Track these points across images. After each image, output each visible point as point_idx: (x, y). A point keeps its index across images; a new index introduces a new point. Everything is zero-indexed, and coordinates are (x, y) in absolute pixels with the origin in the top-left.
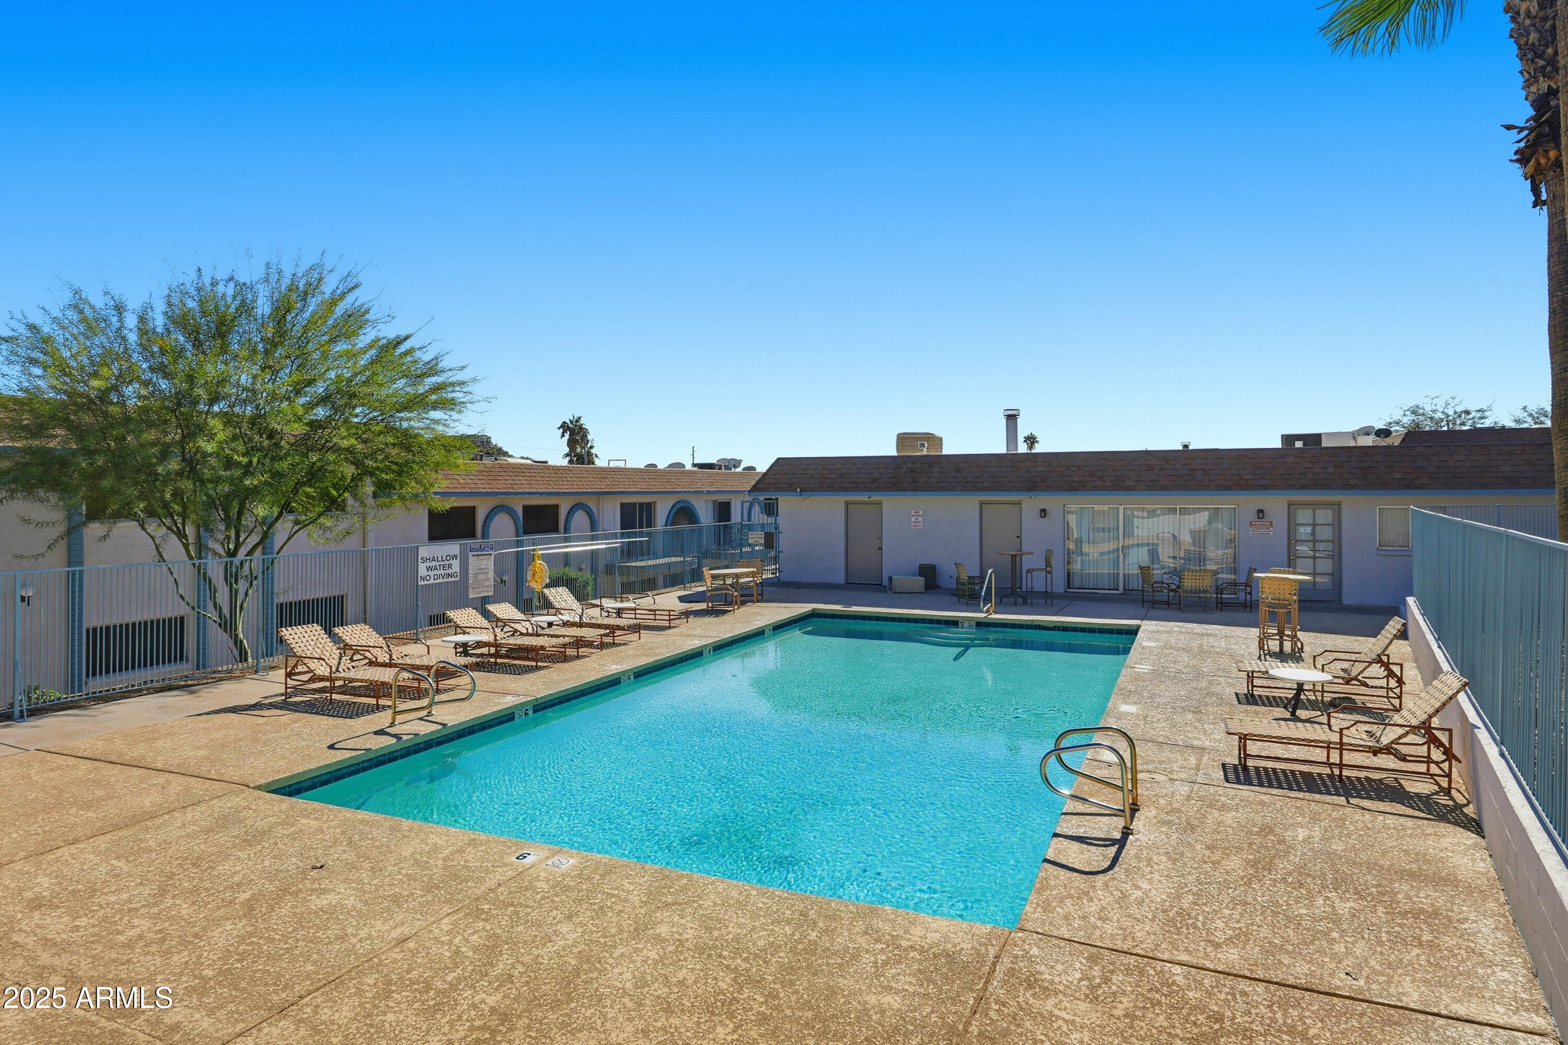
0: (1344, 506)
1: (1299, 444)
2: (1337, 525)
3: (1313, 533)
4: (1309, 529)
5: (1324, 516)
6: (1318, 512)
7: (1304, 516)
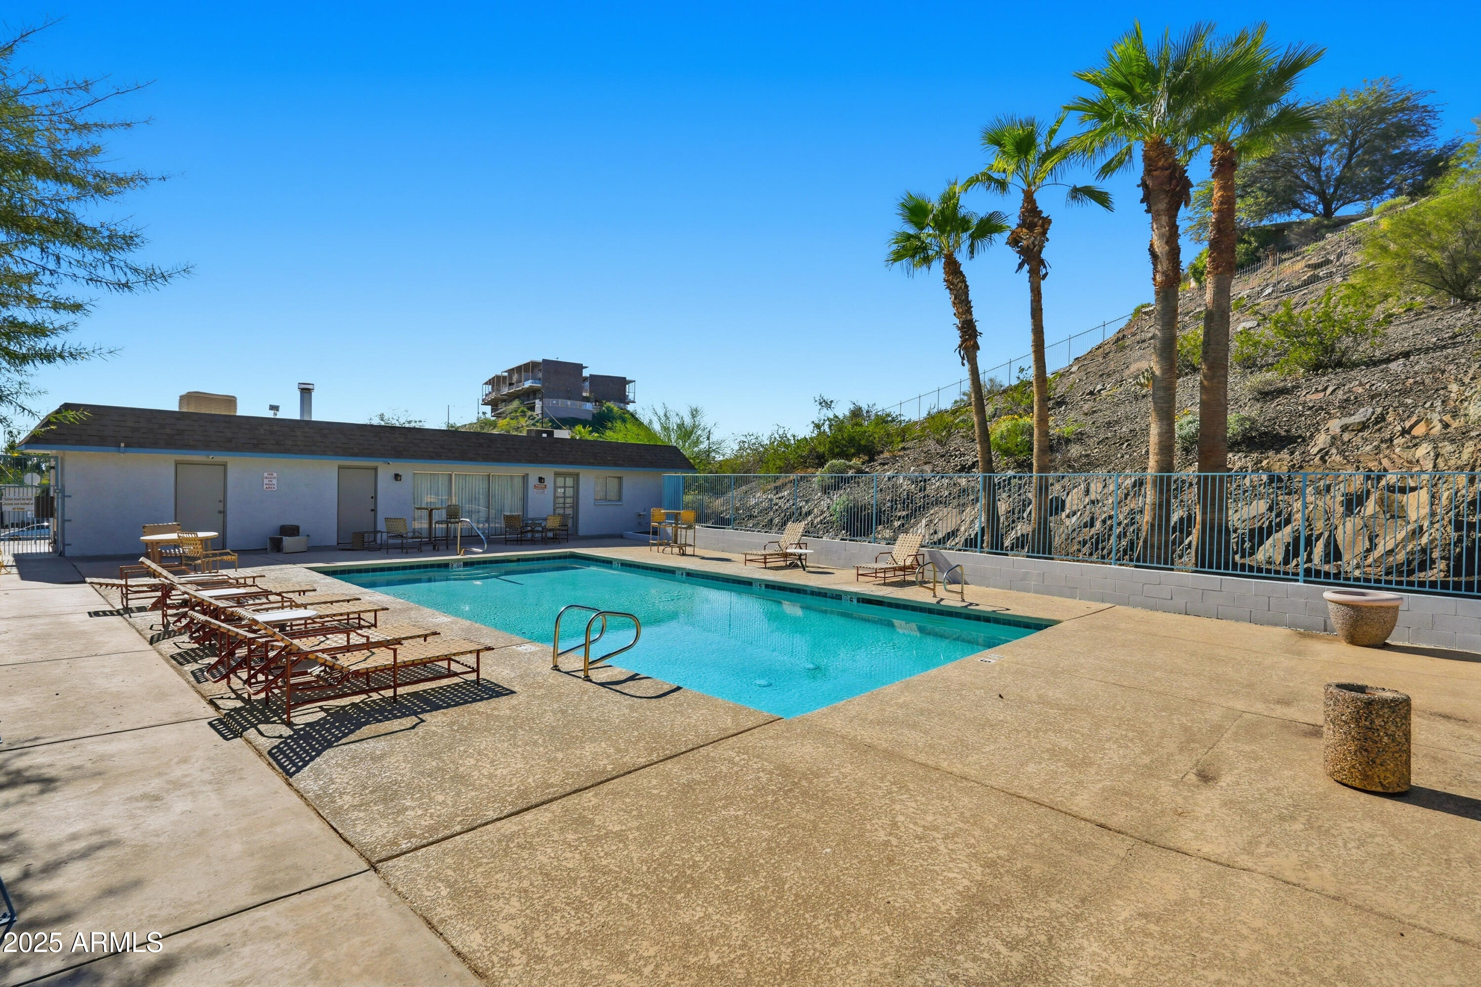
0: (581, 475)
1: (545, 435)
2: (576, 487)
3: (564, 493)
4: (563, 490)
5: (570, 482)
6: (567, 479)
7: (560, 481)
